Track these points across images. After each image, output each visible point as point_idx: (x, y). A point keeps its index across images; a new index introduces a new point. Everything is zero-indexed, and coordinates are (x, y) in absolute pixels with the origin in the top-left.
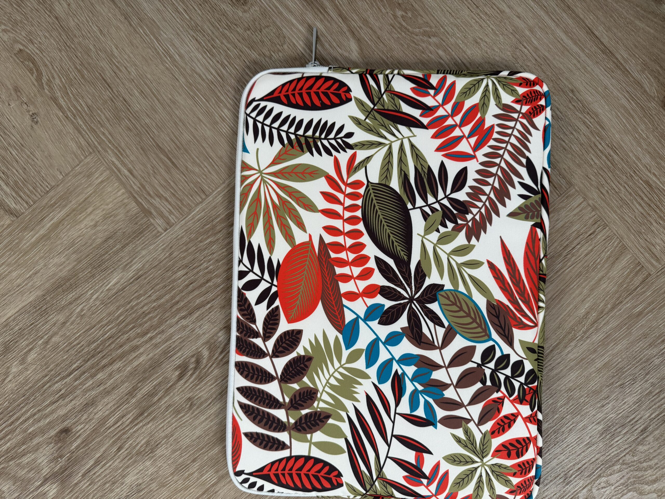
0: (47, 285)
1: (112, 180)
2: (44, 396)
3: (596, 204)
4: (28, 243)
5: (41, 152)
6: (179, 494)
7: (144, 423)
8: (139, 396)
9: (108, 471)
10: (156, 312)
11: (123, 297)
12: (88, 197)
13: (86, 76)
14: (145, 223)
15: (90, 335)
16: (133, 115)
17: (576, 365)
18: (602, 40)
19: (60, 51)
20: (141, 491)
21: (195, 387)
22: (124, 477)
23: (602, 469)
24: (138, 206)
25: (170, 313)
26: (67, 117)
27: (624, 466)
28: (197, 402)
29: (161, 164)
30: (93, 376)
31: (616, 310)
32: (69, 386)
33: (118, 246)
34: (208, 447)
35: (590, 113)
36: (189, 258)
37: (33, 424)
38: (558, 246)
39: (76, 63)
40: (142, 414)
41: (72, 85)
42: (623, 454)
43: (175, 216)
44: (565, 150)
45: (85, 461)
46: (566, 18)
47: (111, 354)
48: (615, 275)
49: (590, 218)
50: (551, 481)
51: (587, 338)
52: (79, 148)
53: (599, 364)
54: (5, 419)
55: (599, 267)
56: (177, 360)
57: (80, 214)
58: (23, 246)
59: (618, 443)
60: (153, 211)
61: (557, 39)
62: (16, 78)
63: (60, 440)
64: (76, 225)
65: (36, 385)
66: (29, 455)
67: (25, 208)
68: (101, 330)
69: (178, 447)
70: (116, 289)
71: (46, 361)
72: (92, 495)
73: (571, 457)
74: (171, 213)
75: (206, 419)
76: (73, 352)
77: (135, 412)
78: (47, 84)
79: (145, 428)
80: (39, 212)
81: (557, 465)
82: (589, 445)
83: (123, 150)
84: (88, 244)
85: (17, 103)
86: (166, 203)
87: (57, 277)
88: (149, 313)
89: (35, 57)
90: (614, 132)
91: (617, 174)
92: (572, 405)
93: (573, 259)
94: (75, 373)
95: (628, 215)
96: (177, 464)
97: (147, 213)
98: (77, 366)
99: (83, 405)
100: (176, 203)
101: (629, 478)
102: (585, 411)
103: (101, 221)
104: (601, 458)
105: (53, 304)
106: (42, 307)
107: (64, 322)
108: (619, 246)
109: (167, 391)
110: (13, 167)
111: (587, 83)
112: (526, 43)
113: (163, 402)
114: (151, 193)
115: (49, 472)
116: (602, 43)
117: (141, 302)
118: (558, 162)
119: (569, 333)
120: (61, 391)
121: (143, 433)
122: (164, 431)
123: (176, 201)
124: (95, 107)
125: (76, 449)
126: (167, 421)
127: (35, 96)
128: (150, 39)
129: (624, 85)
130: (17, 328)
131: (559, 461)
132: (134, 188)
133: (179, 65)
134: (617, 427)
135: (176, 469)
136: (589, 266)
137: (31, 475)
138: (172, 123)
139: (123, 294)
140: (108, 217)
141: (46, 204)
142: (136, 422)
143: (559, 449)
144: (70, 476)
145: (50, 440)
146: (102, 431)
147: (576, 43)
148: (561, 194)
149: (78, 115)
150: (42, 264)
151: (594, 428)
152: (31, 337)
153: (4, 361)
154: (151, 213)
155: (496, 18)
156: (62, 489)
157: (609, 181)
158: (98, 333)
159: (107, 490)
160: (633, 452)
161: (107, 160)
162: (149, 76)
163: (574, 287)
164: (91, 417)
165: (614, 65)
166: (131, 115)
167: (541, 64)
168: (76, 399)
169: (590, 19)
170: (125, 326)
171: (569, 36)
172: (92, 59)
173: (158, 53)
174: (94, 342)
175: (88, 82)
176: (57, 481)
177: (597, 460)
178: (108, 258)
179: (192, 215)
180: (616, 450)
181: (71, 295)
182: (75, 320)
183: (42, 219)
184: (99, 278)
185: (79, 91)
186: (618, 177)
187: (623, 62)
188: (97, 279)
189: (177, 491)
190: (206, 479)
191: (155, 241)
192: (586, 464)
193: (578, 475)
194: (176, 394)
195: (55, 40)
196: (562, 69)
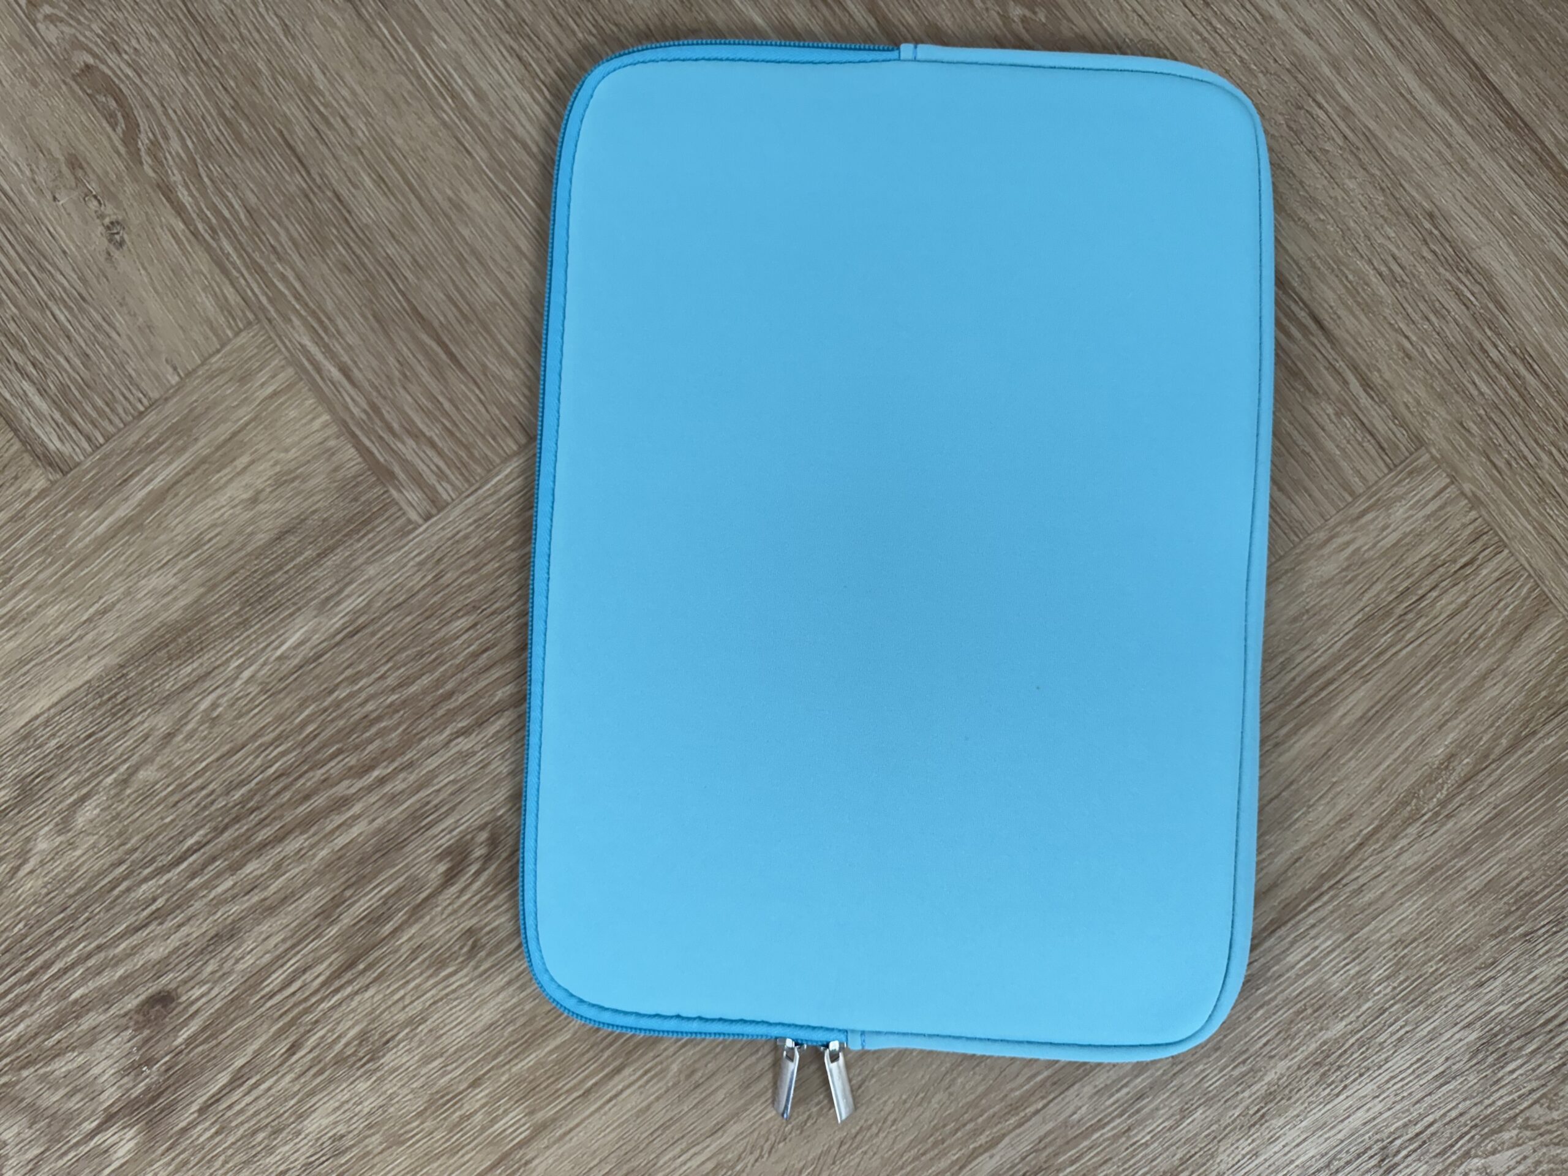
0: (132, 641)
1: (300, 391)
2: (112, 912)
3: (1479, 493)
4: (88, 539)
5: (127, 318)
6: (435, 1165)
7: (357, 987)
8: (346, 920)
9: (262, 1103)
10: (397, 716)
11: (317, 677)
12: (239, 432)
13: (245, 136)
14: (378, 497)
15: (231, 767)
16: (357, 236)
17: (1420, 883)
18: (1506, 95)
19: (184, 72)
20: (344, 1152)
21: (486, 904)
22: (301, 1117)
23: (1473, 1137)
24: (361, 456)
25: (430, 720)
26: (195, 234)
27: (1528, 1133)
28: (491, 939)
29: (420, 357)
30: (234, 868)
31: (1520, 752)
32: (174, 891)
33: (309, 553)
34: (511, 1052)
35: (1474, 271)
36: (482, 589)
37: (83, 980)
38: (1382, 591)
39: (223, 103)
40: (350, 965)
41: (210, 157)
42: (1526, 1104)
43: (452, 485)
44: (1410, 358)
45: (207, 1075)
46: (1422, 38)
47: (281, 817)
48: (1520, 665)
49: (1465, 526)
50: (1348, 1163)
51: (1448, 817)
52: (222, 311)
53: (1474, 881)
54: (16, 964)
55: (1482, 645)
56: (444, 835)
57: (218, 472)
58: (75, 544)
59: (1514, 1076)
60: (397, 469)
61: (1397, 90)
62: (75, 134)
63: (149, 1021)
64: (207, 497)
65: (95, 885)
66: (70, 1055)
67: (83, 450)
68: (257, 757)
69: (436, 1049)
70: (300, 657)
71: (120, 826)
72: (222, 1158)
73: (1398, 1107)
74: (441, 476)
75: (509, 983)
76: (187, 807)
77: (336, 959)
78: (149, 152)
79: (358, 998)
80: (118, 463)
81: (1365, 1124)
82: (1444, 1078)
83: (329, 319)
84: (234, 546)
85: (75, 194)
86: (431, 452)
87: (155, 623)
88: (379, 719)
89: (122, 86)
90: (1529, 318)
91: (1534, 421)
92: (1405, 980)
93: (1419, 624)
94: (191, 860)
95: (1556, 521)
96: (434, 1090)
97: (384, 475)
98: (197, 843)
99: (208, 938)
100: (456, 453)
101: (1538, 1163)
102: (1437, 996)
103: (268, 490)
104: (1473, 1110)
105: (143, 689)
106: (116, 694)
107: (169, 734)
108: (1534, 595)
109: (416, 912)
110: (59, 351)
111: (1466, 199)
112: (1324, 96)
113: (405, 938)
114: (396, 426)
115: (118, 1099)
116: (1506, 102)
117: (360, 690)
118: (1390, 387)
119: (1405, 803)
120: (154, 900)
121: (353, 1010)
122: (404, 1007)
123: (457, 449)
124: (265, 212)
125: (188, 1046)
126: (412, 985)
127: (120, 178)
128: (406, 51)
129: (1558, 207)
130: (53, 743)
131: (1371, 1115)
132: (351, 413)
133: (475, 117)
134: (1512, 1036)
135: (431, 1102)
136: (1457, 641)
137: (73, 1104)
138: (451, 257)
139: (317, 671)
140: (286, 481)
141: (137, 443)
142: (337, 984)
143: (1371, 1086)
144: (170, 1108)
145: (124, 1021)
146: (252, 1002)
147: (1442, 101)
148: (1396, 466)
149: (223, 230)
150: (122, 590)
151: (1457, 1036)
152: (88, 767)
153: (17, 823)
154: (392, 475)
155: (1252, 32)
156: (150, 1142)
157: (1513, 438)
158: (251, 763)
159: (259, 1149)
160: (1551, 1100)
161: (290, 341)
162: (399, 141)
163: (1419, 691)
164: (227, 966)
165: (1536, 158)
166: (352, 235)
167: (1358, 148)
168: (191, 923)
169: (1480, 43)
170: (318, 750)
171: (1428, 84)
172: (262, 94)
173: (424, 86)
174: (241, 784)
175: (251, 150)
176: (137, 1122)
177: (1461, 1115)
178: (280, 581)
179: (493, 482)
180: (1510, 1093)
181: (189, 669)
182: (194, 731)
183: (125, 481)
184: (259, 629)
185: (227, 170)
186: (1537, 430)
187: (1555, 151)
188: (255, 632)
189: (430, 1157)
190: (505, 1130)
191: (401, 544)
192: (1436, 1126)
193: (1415, 1151)
194: (438, 919)
195: (172, 46)
196: (1407, 162)
